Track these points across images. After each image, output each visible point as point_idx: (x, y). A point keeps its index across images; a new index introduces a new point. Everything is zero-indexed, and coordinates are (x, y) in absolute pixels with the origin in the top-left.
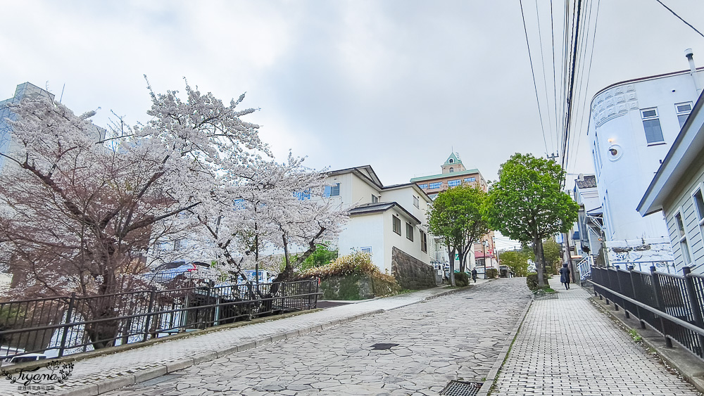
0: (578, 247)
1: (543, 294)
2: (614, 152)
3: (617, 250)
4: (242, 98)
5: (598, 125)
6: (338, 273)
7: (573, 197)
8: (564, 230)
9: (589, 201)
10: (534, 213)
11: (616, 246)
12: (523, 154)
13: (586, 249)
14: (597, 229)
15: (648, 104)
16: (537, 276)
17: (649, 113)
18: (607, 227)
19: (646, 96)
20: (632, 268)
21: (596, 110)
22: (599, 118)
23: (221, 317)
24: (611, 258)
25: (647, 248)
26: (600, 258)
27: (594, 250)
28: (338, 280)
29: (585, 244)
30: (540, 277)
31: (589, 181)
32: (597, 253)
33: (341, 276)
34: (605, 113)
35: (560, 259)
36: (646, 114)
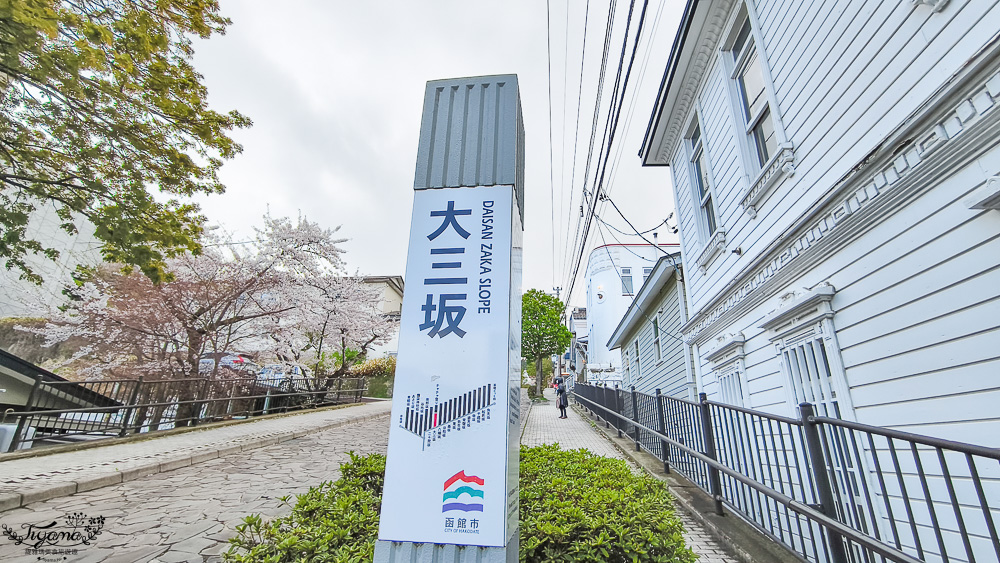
0: (567, 366)
1: (539, 402)
2: (601, 297)
3: (593, 371)
4: (338, 229)
5: (593, 274)
6: (369, 373)
7: (568, 327)
8: (559, 353)
9: (580, 330)
10: (540, 338)
11: (593, 368)
12: (538, 290)
13: (573, 368)
14: (583, 353)
15: (626, 265)
16: (536, 387)
17: (627, 271)
18: (589, 352)
19: (625, 258)
20: (617, 386)
21: (593, 261)
22: (593, 269)
23: (270, 407)
24: (589, 376)
25: (613, 370)
26: (582, 376)
27: (578, 370)
28: (368, 380)
29: (573, 364)
30: (538, 388)
31: (581, 313)
32: (580, 372)
33: (372, 376)
34: (598, 266)
35: (552, 375)
36: (624, 271)
